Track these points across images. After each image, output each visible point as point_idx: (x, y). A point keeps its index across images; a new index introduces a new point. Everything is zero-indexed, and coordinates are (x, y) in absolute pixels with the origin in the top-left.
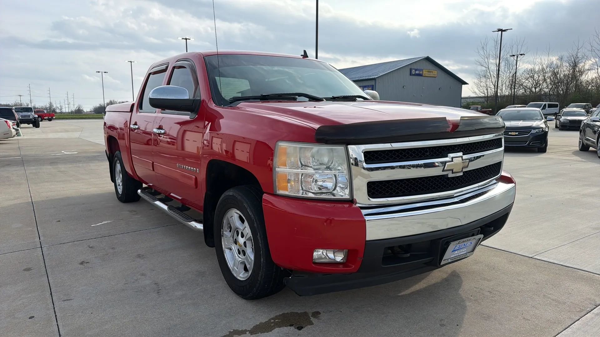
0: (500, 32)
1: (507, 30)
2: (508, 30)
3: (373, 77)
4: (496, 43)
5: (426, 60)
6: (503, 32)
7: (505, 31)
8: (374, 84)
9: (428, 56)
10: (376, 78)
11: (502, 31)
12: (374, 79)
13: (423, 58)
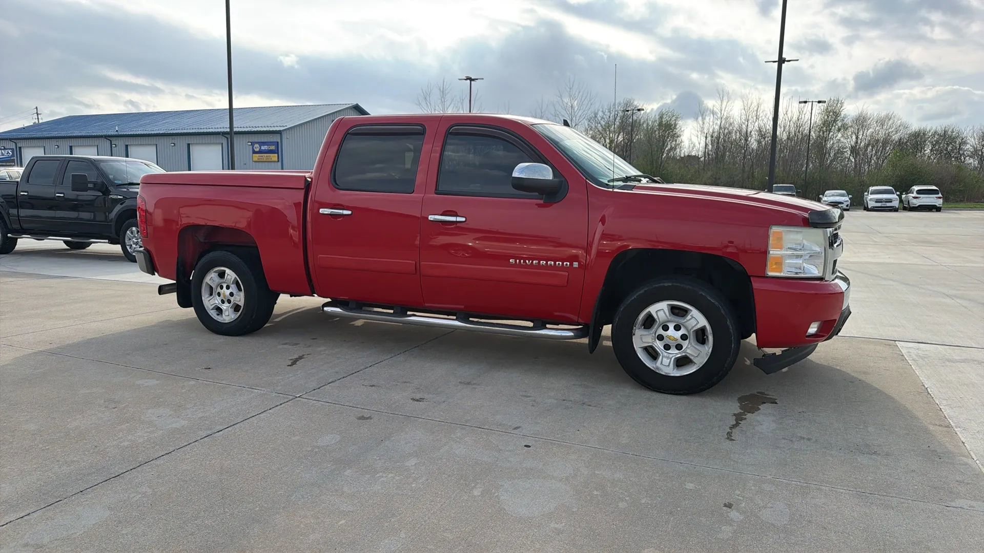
0: (469, 81)
1: (477, 79)
2: (479, 80)
3: (278, 129)
4: (442, 93)
5: (354, 109)
6: (472, 82)
7: (474, 80)
8: (279, 141)
9: (357, 104)
10: (284, 130)
11: (471, 80)
12: (279, 132)
13: (349, 106)
